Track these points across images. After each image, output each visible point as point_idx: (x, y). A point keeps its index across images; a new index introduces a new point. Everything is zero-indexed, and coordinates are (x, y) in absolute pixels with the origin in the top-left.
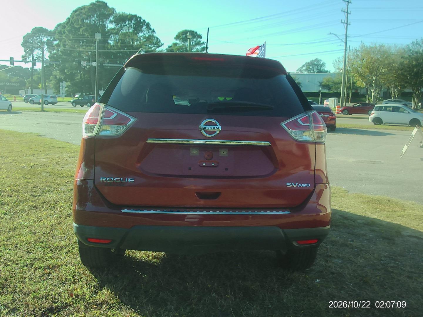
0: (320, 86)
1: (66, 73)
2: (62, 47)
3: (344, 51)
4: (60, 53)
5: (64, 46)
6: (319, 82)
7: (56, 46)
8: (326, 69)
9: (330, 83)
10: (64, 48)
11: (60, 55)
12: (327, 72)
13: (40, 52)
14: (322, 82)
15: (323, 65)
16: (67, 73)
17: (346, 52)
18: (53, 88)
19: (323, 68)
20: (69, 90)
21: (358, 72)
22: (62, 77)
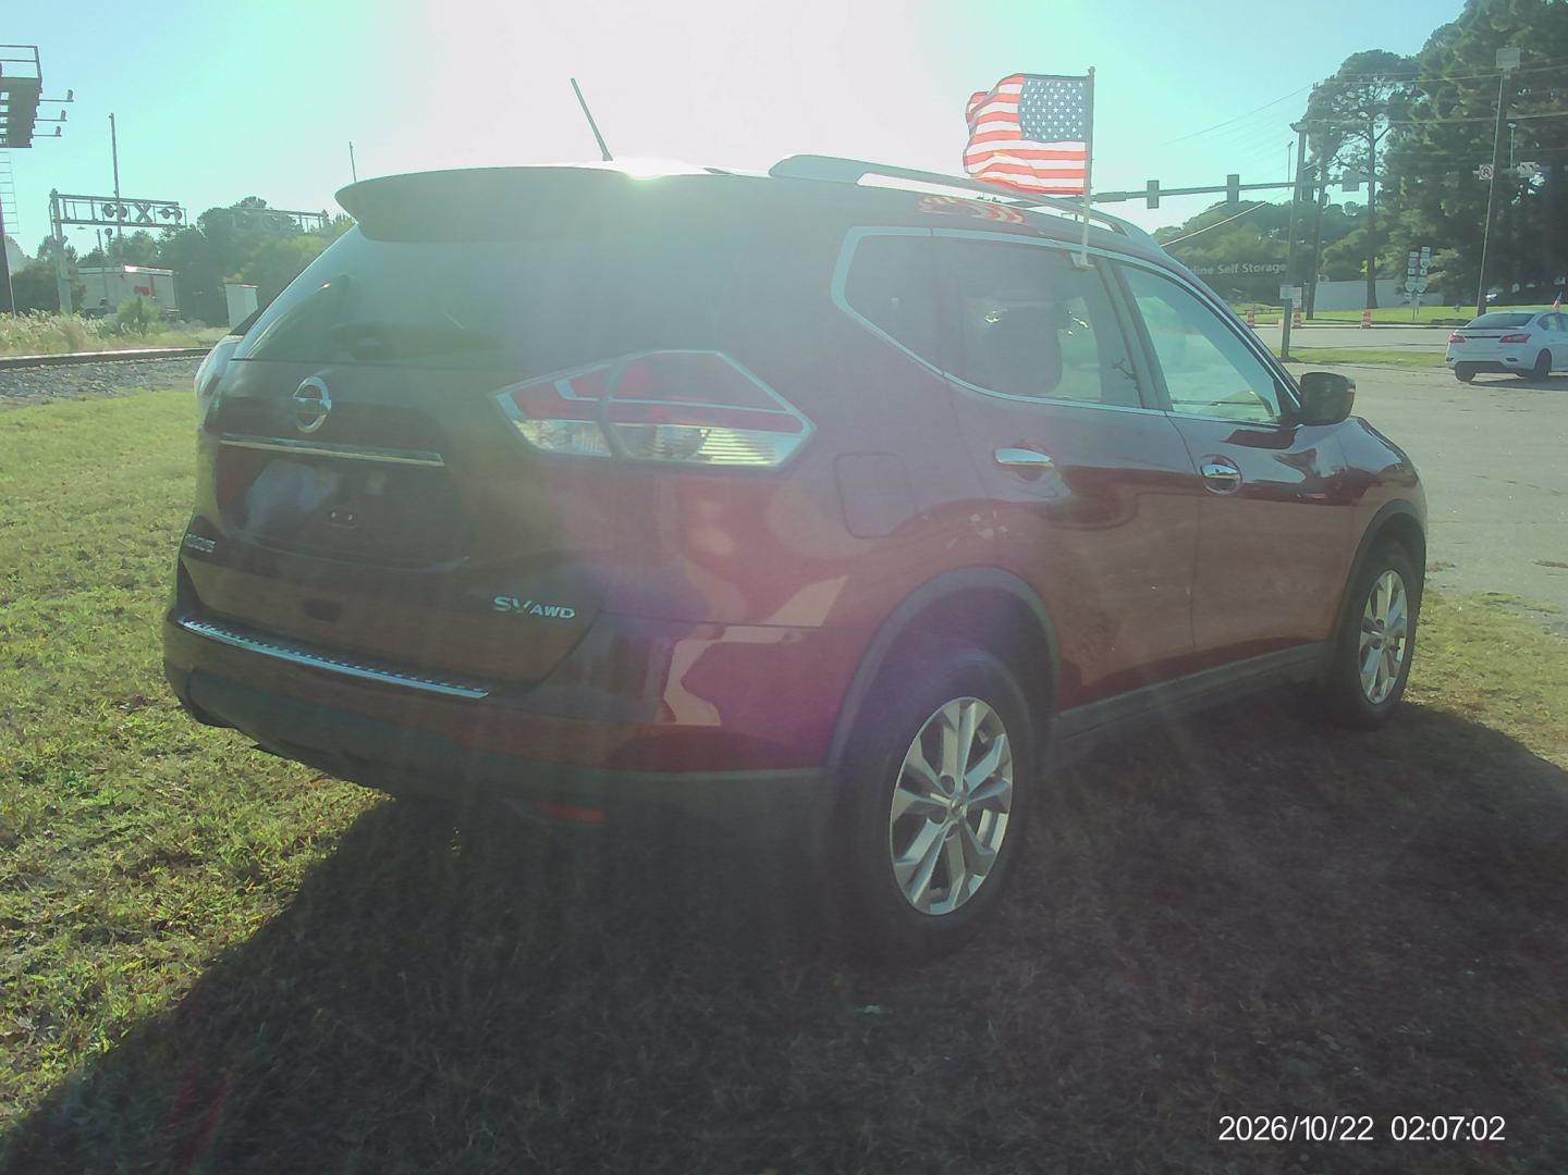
1: (1443, 211)
2: (1438, 116)
4: (1427, 141)
5: (1445, 110)
7: (1416, 116)
10: (1442, 120)
11: (1427, 146)
13: (1364, 144)
16: (1446, 214)
18: (1397, 274)
20: (1451, 280)
22: (1432, 229)
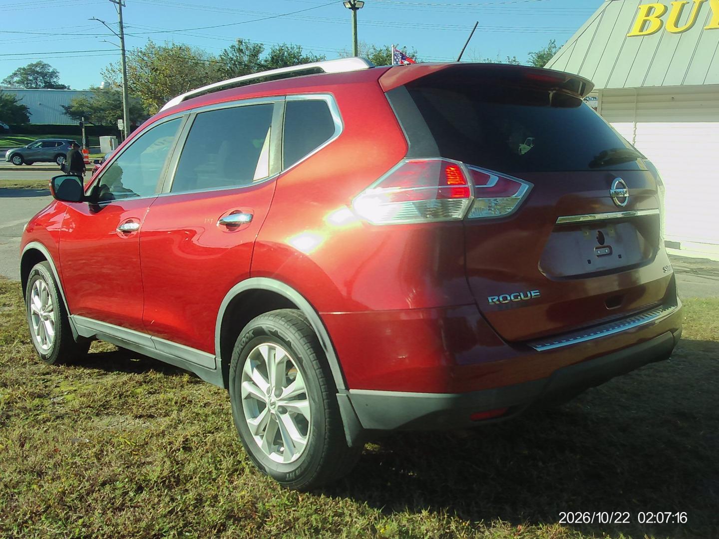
0: (66, 113)
3: (121, 52)
6: (63, 106)
8: (60, 82)
9: (85, 109)
12: (63, 87)
14: (70, 107)
15: (53, 74)
17: (124, 54)
19: (55, 80)
21: (149, 89)
